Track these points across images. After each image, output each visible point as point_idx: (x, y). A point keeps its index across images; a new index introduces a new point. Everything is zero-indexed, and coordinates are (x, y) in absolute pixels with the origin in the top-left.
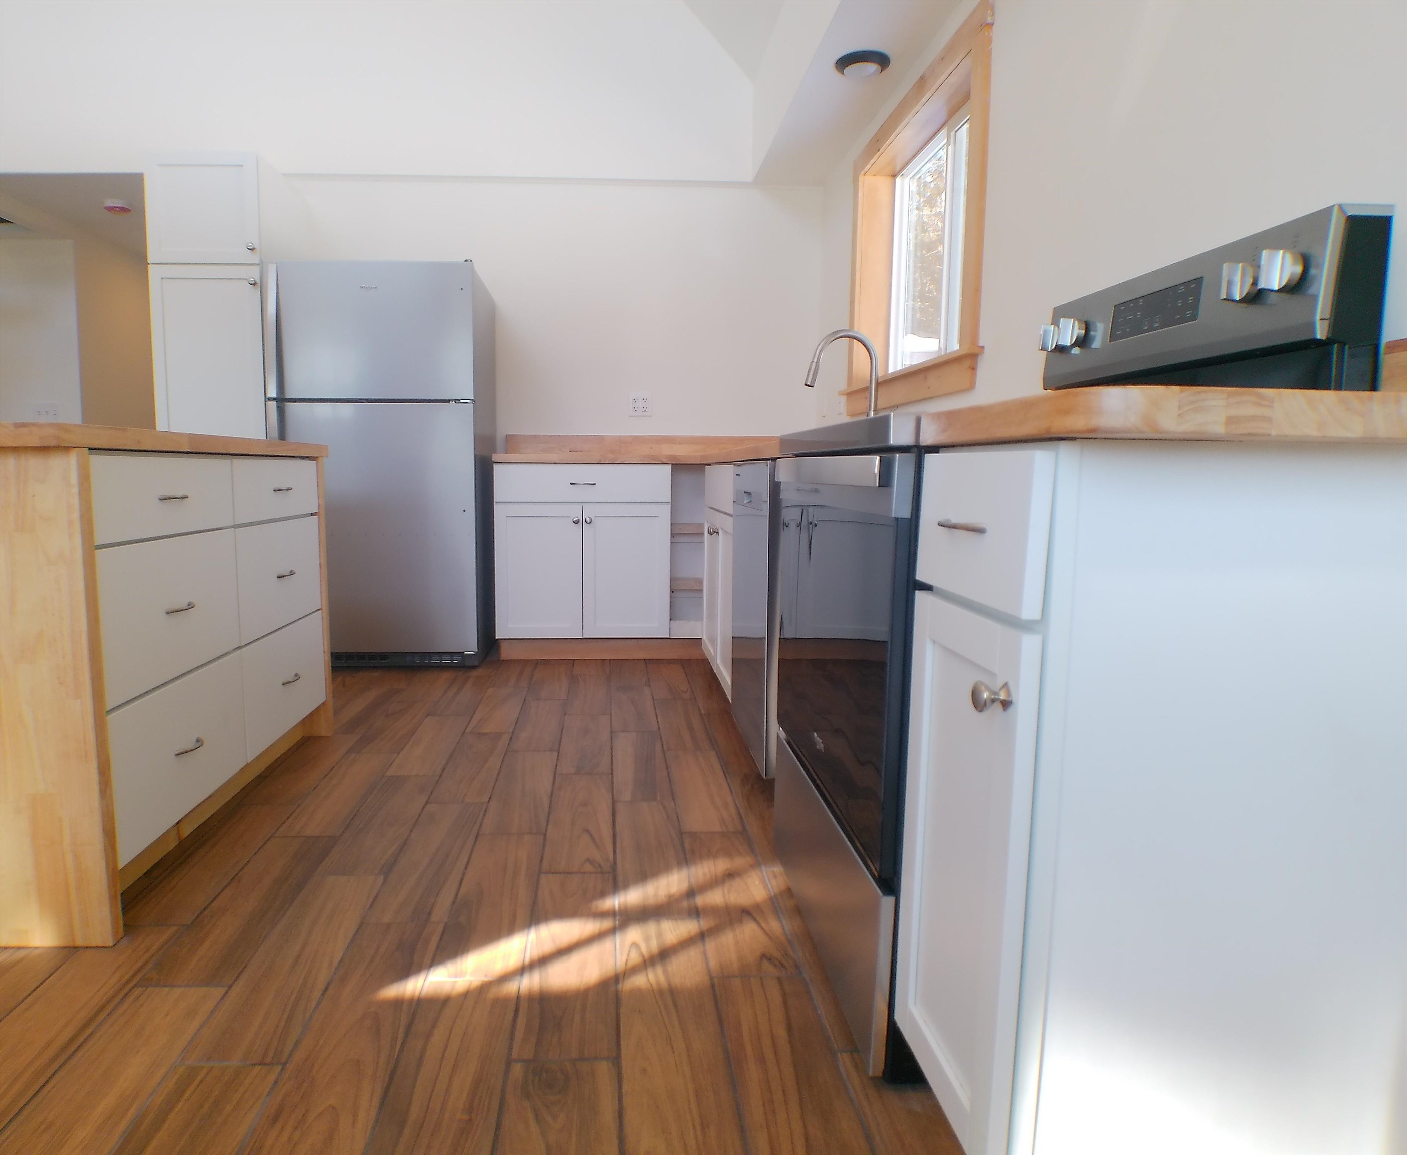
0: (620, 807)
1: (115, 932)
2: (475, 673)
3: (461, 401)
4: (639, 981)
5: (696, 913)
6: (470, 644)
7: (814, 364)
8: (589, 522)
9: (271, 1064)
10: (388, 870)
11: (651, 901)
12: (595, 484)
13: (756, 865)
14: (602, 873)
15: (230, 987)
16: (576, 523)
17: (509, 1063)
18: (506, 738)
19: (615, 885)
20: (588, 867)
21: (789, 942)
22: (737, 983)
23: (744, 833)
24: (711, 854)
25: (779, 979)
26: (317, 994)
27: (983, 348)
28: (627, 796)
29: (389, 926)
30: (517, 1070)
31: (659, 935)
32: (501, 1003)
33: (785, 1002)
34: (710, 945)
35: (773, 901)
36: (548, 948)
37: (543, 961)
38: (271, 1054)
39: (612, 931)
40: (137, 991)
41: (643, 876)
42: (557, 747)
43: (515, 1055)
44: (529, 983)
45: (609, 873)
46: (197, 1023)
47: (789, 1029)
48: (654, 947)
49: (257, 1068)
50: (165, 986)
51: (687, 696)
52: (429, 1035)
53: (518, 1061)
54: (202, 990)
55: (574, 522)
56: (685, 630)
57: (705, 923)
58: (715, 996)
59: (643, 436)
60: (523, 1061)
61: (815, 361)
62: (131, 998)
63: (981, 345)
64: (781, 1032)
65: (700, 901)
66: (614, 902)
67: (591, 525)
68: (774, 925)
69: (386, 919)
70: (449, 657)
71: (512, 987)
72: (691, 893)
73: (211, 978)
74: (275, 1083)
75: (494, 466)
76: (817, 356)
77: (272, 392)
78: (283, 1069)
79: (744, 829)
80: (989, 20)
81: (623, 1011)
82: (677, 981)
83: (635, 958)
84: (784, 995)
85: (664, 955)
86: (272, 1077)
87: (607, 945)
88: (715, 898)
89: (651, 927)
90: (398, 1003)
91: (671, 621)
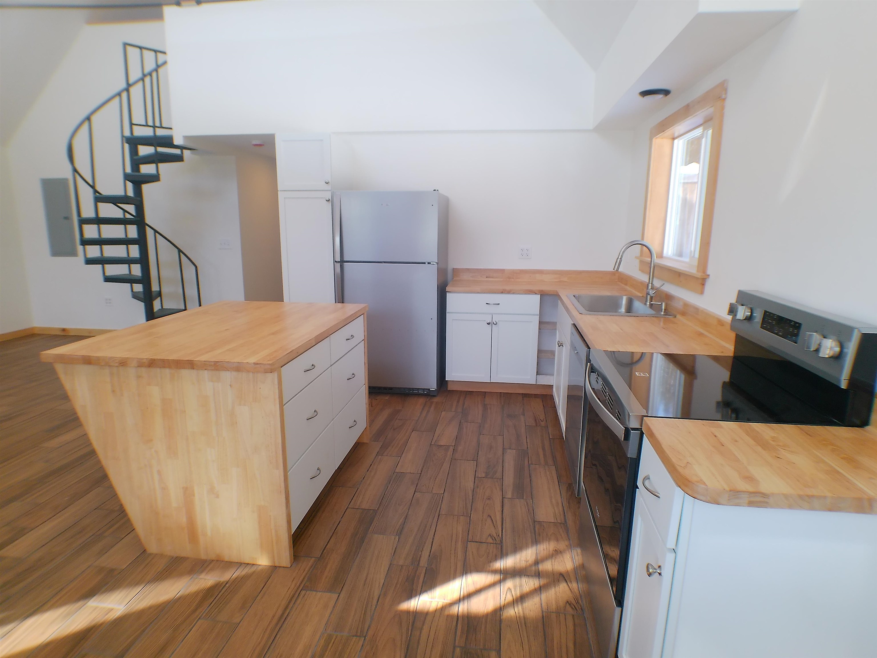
0: (506, 501)
1: (291, 561)
2: (435, 400)
3: (431, 263)
4: (511, 612)
5: (538, 575)
6: (433, 385)
7: (619, 260)
8: (495, 324)
9: (360, 636)
10: (400, 533)
11: (518, 565)
12: (499, 304)
13: (570, 547)
14: (496, 543)
15: (340, 594)
16: (488, 324)
17: (454, 648)
18: (451, 449)
19: (502, 554)
20: (490, 540)
21: (581, 596)
22: (554, 616)
23: (564, 524)
24: (548, 539)
25: (573, 616)
26: (375, 601)
27: (709, 275)
28: (509, 495)
29: (402, 566)
30: (458, 650)
31: (521, 586)
32: (450, 617)
33: (575, 629)
34: (544, 596)
35: (575, 570)
36: (472, 589)
37: (469, 596)
38: (359, 631)
39: (500, 582)
40: (303, 592)
41: (516, 549)
42: (476, 459)
43: (457, 644)
44: (462, 608)
45: (499, 544)
46: (329, 611)
47: (575, 644)
48: (517, 593)
49: (355, 638)
50: (314, 591)
51: (543, 424)
52: (421, 629)
53: (458, 647)
54: (328, 594)
55: (487, 324)
56: (544, 380)
57: (543, 581)
58: (543, 622)
59: (526, 270)
60: (460, 647)
61: (620, 257)
62: (301, 596)
63: (708, 273)
64: (571, 645)
65: (542, 567)
66: (500, 564)
67: (495, 325)
68: (574, 585)
69: (401, 563)
70: (422, 391)
71: (455, 610)
72: (537, 563)
73: (331, 589)
74: (362, 645)
75: (447, 294)
76: (621, 255)
77: (338, 259)
78: (364, 639)
79: (565, 521)
80: (724, 96)
81: (503, 626)
82: (527, 612)
83: (509, 598)
84: (574, 625)
85: (522, 598)
86: (361, 643)
87: (496, 590)
88: (547, 566)
89: (517, 580)
90: (408, 612)
91: (538, 376)
